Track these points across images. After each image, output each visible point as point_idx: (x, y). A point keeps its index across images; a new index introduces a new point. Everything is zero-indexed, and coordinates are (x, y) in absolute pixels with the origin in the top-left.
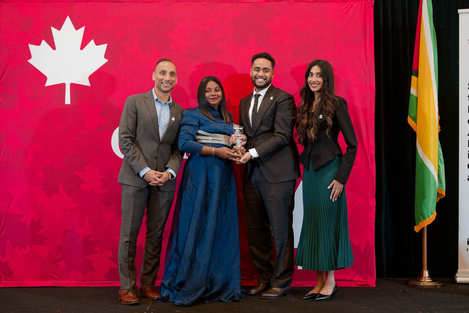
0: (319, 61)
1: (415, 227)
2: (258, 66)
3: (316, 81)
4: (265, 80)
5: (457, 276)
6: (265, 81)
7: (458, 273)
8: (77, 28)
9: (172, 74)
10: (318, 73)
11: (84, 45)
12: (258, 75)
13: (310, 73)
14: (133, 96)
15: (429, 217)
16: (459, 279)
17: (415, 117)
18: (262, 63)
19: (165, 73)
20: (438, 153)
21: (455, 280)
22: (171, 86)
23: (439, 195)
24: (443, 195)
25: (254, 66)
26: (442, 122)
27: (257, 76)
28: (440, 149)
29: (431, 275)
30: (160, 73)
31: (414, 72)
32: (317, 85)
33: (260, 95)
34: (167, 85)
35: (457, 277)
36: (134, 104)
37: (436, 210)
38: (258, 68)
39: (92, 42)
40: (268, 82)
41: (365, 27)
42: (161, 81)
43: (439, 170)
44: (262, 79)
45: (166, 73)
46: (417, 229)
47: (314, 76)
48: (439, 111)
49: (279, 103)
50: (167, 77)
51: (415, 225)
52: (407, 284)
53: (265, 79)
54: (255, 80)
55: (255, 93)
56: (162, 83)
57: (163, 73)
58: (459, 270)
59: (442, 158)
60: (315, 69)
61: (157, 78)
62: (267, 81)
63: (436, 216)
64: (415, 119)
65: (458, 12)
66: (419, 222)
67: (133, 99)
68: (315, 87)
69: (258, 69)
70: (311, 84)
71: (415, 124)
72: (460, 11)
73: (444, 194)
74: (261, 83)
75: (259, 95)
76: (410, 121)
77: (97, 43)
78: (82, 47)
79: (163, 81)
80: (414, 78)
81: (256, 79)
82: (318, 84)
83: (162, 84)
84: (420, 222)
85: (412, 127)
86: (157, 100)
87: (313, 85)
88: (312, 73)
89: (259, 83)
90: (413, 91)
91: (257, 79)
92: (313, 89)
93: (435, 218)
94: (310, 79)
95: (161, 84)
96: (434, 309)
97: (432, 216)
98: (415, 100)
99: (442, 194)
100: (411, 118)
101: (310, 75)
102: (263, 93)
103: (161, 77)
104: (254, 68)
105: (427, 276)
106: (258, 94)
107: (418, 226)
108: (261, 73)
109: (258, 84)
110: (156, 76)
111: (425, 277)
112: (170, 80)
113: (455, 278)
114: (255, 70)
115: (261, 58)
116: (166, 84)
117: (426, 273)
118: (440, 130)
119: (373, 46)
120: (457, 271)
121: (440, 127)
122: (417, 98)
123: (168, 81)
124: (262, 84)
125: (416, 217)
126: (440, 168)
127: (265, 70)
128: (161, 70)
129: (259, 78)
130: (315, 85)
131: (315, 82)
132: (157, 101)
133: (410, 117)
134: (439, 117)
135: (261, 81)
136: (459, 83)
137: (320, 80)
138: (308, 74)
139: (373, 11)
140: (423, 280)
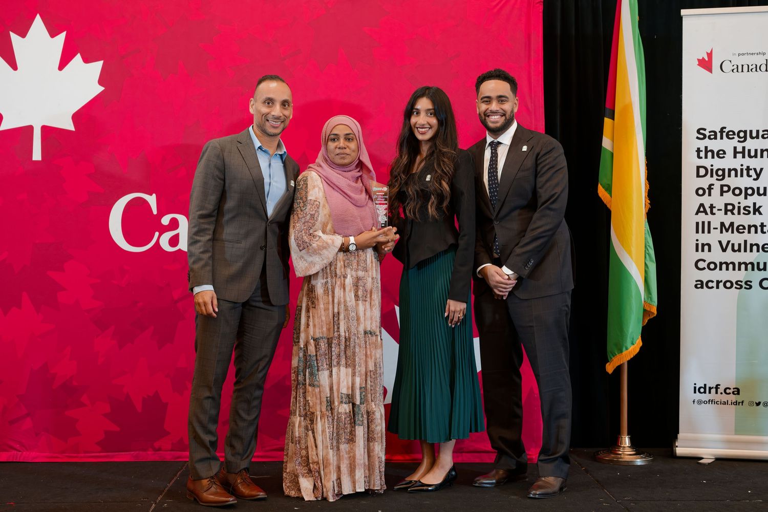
0: (428, 89)
1: (607, 365)
2: (487, 95)
3: (425, 123)
4: (502, 116)
5: (677, 445)
6: (504, 118)
7: (678, 440)
8: (53, 35)
9: (284, 103)
10: (429, 110)
11: (64, 62)
12: (490, 109)
13: (414, 110)
14: (217, 140)
15: (627, 349)
16: (680, 451)
17: (608, 184)
18: (492, 87)
19: (273, 103)
20: (645, 244)
21: (674, 451)
22: (282, 125)
23: (646, 312)
24: (653, 313)
25: (481, 96)
26: (652, 194)
27: (488, 111)
28: (647, 235)
29: (633, 445)
30: (264, 102)
31: (607, 111)
32: (427, 129)
33: (501, 143)
34: (277, 123)
35: (677, 447)
36: (221, 155)
37: (641, 336)
38: (489, 97)
39: (78, 58)
40: (508, 120)
41: (528, 37)
42: (265, 117)
43: (646, 272)
44: (497, 115)
45: (275, 103)
46: (610, 368)
47: (423, 114)
48: (647, 176)
49: (542, 156)
50: (277, 110)
51: (608, 362)
52: (595, 458)
53: (504, 115)
54: (485, 119)
55: (489, 139)
56: (268, 120)
57: (269, 102)
58: (680, 436)
59: (652, 252)
60: (424, 104)
61: (259, 111)
62: (508, 118)
63: (641, 348)
64: (609, 189)
65: (682, 14)
66: (612, 357)
67: (219, 147)
68: (423, 134)
69: (488, 100)
70: (417, 128)
71: (608, 196)
72: (683, 12)
73: (654, 310)
74: (497, 122)
75: (499, 143)
76: (601, 192)
77: (86, 60)
78: (62, 66)
79: (270, 117)
80: (607, 120)
81: (487, 118)
82: (430, 128)
83: (267, 123)
84: (614, 356)
85: (605, 202)
86: (260, 148)
87: (420, 130)
88: (417, 109)
89: (493, 122)
90: (606, 143)
91: (488, 116)
92: (420, 137)
93: (638, 350)
94: (413, 120)
95: (265, 122)
96: (629, 500)
97: (632, 347)
98: (608, 157)
99: (652, 311)
100: (603, 188)
101: (415, 113)
102: (506, 138)
103: (264, 110)
104: (481, 99)
105: (627, 445)
106: (496, 141)
107: (611, 364)
108: (494, 106)
109: (491, 125)
110: (256, 107)
111: (624, 447)
112: (281, 115)
113: (674, 449)
114: (483, 102)
115: (490, 80)
116: (274, 123)
117: (625, 440)
118: (649, 206)
119: (541, 67)
120: (676, 438)
121: (649, 202)
122: (612, 154)
123: (278, 118)
124: (498, 125)
125: (609, 348)
126: (648, 268)
127: (501, 99)
128: (266, 98)
129: (492, 115)
130: (423, 130)
131: (423, 125)
132: (259, 150)
133: (601, 185)
134: (648, 186)
135: (496, 120)
136: (682, 129)
137: (434, 121)
138: (410, 111)
139: (541, 10)
140: (620, 453)
